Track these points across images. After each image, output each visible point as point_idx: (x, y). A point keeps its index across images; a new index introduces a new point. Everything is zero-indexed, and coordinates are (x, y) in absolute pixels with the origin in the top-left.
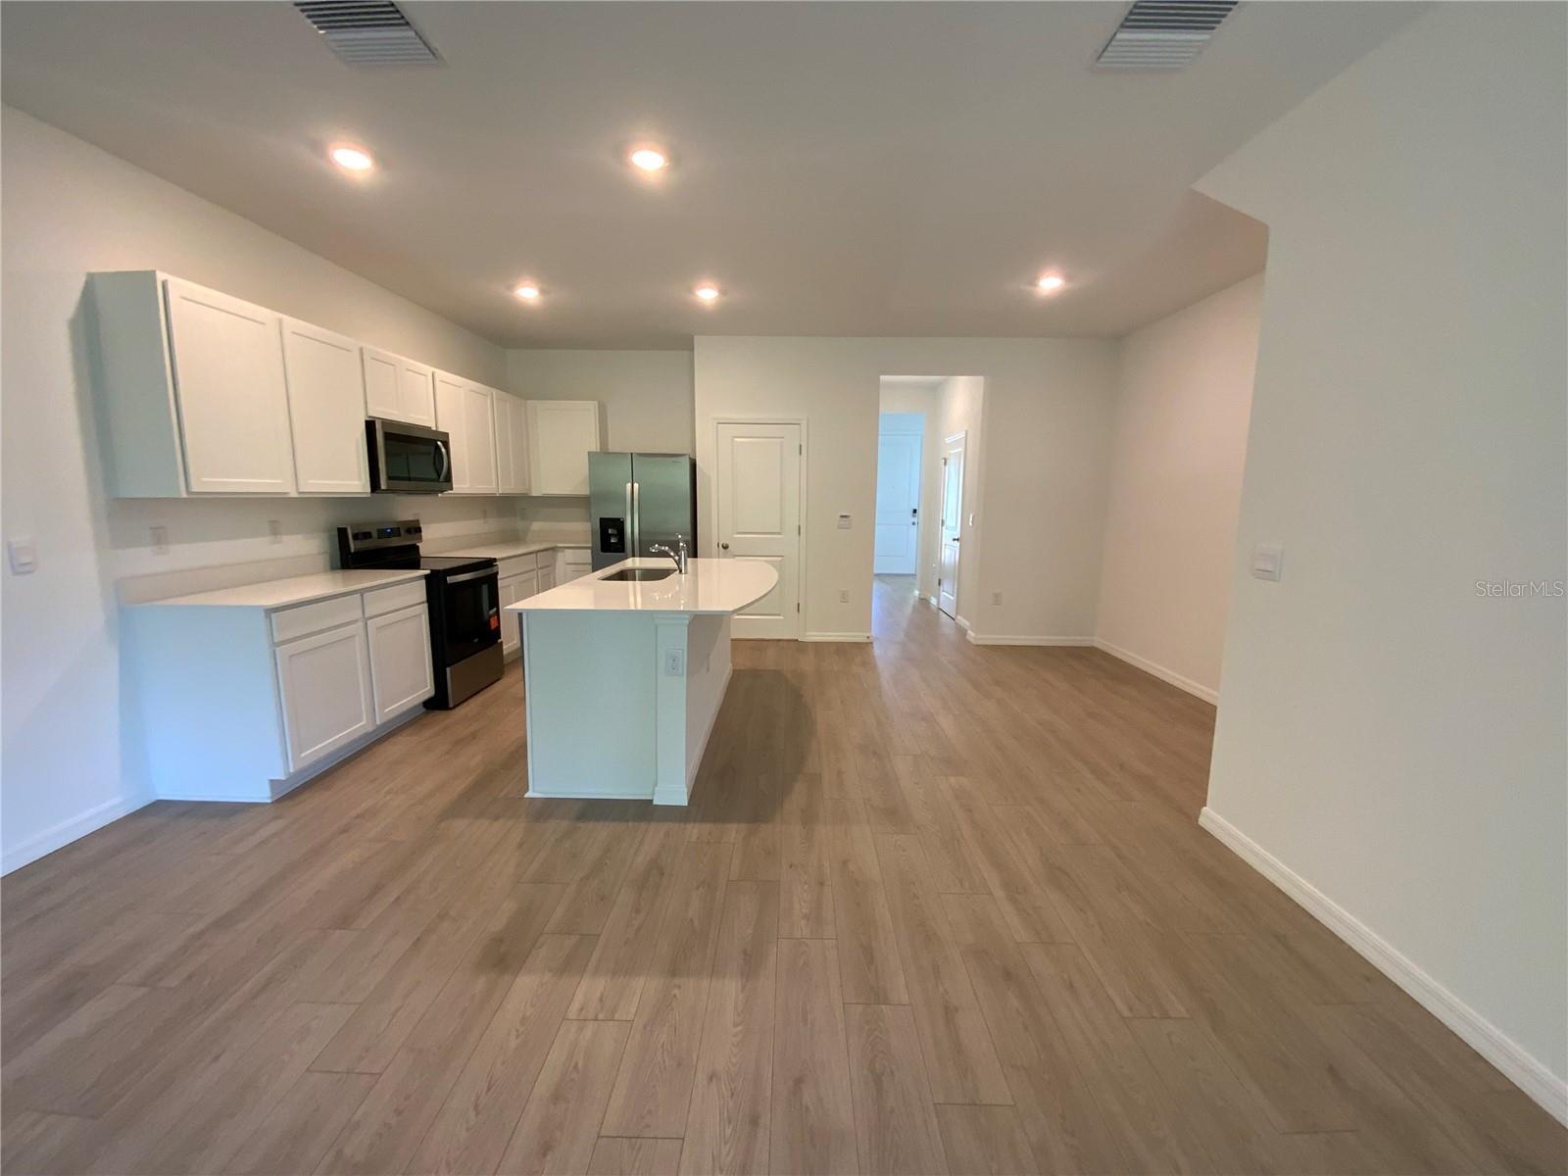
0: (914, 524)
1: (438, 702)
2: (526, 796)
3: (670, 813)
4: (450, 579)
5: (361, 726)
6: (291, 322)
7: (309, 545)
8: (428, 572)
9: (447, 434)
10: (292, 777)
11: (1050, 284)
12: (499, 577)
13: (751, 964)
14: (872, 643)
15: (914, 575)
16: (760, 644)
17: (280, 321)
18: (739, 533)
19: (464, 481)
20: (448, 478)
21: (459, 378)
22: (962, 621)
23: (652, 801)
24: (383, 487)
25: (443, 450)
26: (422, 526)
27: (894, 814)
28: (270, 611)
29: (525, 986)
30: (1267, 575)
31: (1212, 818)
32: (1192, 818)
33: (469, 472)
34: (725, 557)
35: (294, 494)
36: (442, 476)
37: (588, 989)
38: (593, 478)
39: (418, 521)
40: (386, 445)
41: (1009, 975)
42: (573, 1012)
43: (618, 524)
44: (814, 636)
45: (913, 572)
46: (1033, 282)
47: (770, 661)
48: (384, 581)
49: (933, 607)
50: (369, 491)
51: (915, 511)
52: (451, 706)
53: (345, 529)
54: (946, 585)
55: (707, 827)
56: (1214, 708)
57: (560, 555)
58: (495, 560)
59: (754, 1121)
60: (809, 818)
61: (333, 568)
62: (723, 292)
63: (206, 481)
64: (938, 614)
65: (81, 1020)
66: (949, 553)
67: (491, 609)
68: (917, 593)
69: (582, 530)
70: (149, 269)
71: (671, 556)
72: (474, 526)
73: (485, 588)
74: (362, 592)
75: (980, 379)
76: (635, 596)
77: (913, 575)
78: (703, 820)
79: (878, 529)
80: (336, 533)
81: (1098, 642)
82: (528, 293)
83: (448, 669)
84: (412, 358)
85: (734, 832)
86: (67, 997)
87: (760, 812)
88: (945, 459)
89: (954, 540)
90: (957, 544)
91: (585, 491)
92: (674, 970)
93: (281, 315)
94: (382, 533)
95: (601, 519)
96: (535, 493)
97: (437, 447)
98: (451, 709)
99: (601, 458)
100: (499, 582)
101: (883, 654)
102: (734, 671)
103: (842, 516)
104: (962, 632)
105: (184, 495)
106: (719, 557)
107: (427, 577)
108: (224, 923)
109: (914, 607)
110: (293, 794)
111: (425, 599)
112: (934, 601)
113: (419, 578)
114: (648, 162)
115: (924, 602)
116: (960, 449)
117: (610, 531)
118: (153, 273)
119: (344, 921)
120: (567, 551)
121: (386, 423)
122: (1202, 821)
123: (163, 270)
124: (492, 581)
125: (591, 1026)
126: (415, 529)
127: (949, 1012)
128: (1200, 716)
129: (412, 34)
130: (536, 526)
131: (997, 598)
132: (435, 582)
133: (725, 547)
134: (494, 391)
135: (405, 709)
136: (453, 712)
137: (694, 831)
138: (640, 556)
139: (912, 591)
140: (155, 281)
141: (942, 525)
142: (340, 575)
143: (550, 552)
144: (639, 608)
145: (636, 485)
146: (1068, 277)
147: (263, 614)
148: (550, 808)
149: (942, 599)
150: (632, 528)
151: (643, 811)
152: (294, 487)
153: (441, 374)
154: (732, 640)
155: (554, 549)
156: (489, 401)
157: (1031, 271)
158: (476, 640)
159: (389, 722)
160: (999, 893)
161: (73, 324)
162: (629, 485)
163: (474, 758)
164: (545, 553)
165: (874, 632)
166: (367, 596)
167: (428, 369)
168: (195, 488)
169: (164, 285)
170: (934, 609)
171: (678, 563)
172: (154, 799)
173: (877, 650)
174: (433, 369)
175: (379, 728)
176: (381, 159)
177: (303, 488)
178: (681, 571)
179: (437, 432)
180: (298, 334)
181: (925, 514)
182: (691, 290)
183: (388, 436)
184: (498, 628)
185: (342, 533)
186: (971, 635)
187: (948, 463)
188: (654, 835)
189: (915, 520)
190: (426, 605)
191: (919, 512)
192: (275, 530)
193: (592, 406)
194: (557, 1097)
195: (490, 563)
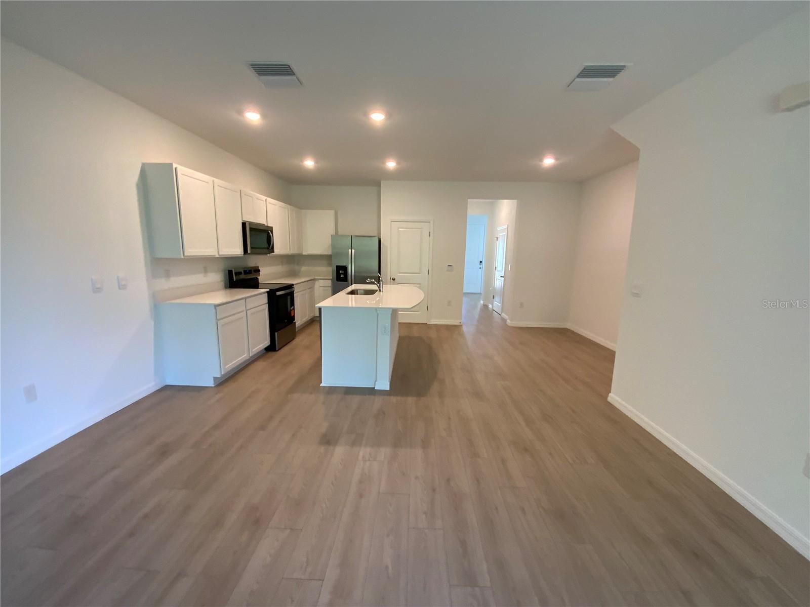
0: (480, 268)
1: (271, 348)
2: (321, 385)
3: (382, 393)
4: (278, 293)
5: (244, 357)
6: (216, 180)
7: (216, 277)
8: (268, 290)
9: (272, 227)
10: (223, 376)
11: (549, 161)
12: (295, 292)
13: (425, 445)
14: (461, 325)
15: (480, 294)
16: (410, 325)
17: (213, 181)
18: (400, 273)
19: (278, 250)
20: (273, 248)
21: (273, 200)
22: (504, 315)
23: (374, 388)
24: (249, 252)
25: (271, 234)
26: (260, 268)
27: (478, 395)
28: (216, 306)
29: (339, 451)
30: (636, 295)
31: (614, 398)
32: (604, 397)
33: (280, 245)
34: (393, 284)
35: (217, 256)
36: (271, 247)
37: (364, 452)
38: (333, 246)
39: (258, 267)
40: (250, 233)
41: (525, 449)
42: (360, 457)
43: (345, 268)
44: (434, 322)
45: (479, 292)
46: (541, 160)
47: (415, 333)
48: (253, 294)
49: (490, 309)
50: (243, 253)
51: (481, 262)
52: (277, 349)
53: (232, 271)
54: (497, 299)
55: (399, 398)
56: (615, 352)
57: (317, 283)
58: (293, 285)
59: (434, 490)
60: (441, 395)
61: (226, 287)
62: (398, 163)
63: (190, 251)
64: (492, 312)
65: (172, 460)
66: (499, 283)
67: (291, 307)
68: (482, 302)
69: (328, 271)
70: (170, 162)
71: (375, 284)
72: (278, 269)
73: (289, 297)
74: (245, 298)
75: (515, 201)
76: (353, 301)
77: (478, 293)
78: (397, 395)
79: (465, 270)
80: (227, 272)
81: (569, 326)
82: (309, 163)
83: (276, 333)
84: (258, 193)
85: (411, 400)
86: (164, 452)
87: (421, 391)
88: (497, 238)
89: (501, 277)
90: (502, 279)
91: (330, 253)
92: (396, 445)
93: (214, 179)
94: (246, 272)
95: (337, 266)
96: (304, 254)
97: (269, 233)
98: (278, 350)
99: (336, 237)
100: (295, 295)
101: (468, 330)
102: (399, 337)
103: (449, 266)
104: (504, 320)
105: (182, 257)
106: (391, 284)
107: (267, 292)
108: (216, 427)
109: (481, 309)
110: (223, 382)
111: (267, 302)
112: (490, 306)
113: (264, 293)
114: (378, 117)
115: (485, 306)
116: (504, 233)
117: (341, 272)
118: (171, 164)
119: (262, 428)
120: (320, 280)
121: (250, 223)
122: (609, 399)
123: (176, 163)
124: (292, 294)
125: (368, 463)
126: (257, 271)
127: (503, 461)
128: (609, 356)
129: (295, 78)
130: (304, 269)
131: (522, 304)
132: (271, 294)
133: (394, 280)
134: (289, 206)
135: (260, 350)
136: (277, 352)
137: (394, 399)
138: (355, 284)
139: (479, 301)
140: (172, 168)
141: (495, 269)
142: (229, 291)
143: (312, 281)
144: (354, 305)
145: (353, 250)
146: (557, 159)
147: (213, 307)
148: (332, 390)
149: (494, 305)
150: (351, 270)
151: (371, 391)
152: (217, 252)
153: (270, 200)
154: (399, 323)
155: (314, 280)
156: (287, 211)
157: (540, 156)
158: (286, 321)
159: (255, 355)
160: (523, 424)
161: (138, 185)
162: (350, 250)
163: (294, 371)
164: (310, 281)
165: (463, 320)
166: (247, 300)
167: (264, 198)
168: (186, 254)
169: (176, 169)
170: (491, 310)
171: (379, 287)
172: (165, 385)
173: (465, 329)
174: (266, 198)
175: (251, 357)
176: (264, 116)
177: (221, 254)
178: (380, 291)
179: (267, 226)
180: (221, 187)
181: (487, 264)
182: (384, 163)
183: (251, 229)
184: (294, 316)
185: (230, 272)
186: (509, 322)
187: (498, 239)
188: (378, 401)
189: (481, 266)
190: (267, 305)
191: (483, 263)
192: (206, 271)
193: (332, 212)
194: (361, 482)
195: (291, 286)
